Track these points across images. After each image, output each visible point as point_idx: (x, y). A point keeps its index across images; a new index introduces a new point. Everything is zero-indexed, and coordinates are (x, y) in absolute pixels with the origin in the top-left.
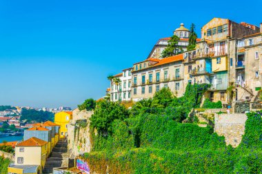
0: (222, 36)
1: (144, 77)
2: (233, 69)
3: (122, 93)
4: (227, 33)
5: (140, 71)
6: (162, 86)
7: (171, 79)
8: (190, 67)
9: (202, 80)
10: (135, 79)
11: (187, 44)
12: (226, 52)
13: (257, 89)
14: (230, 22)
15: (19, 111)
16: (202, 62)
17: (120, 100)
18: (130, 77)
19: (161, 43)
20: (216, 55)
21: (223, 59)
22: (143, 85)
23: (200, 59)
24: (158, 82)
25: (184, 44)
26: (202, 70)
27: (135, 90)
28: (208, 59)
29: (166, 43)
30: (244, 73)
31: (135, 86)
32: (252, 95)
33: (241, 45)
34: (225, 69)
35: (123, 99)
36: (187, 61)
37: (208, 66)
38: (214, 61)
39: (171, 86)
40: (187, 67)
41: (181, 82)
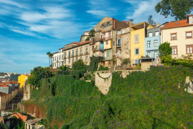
0: (109, 28)
1: (70, 53)
2: (115, 47)
3: (59, 63)
4: (112, 26)
5: (68, 49)
6: (79, 58)
7: (84, 54)
8: (93, 47)
9: (98, 54)
10: (65, 54)
12: (111, 37)
14: (113, 19)
15: (9, 75)
16: (98, 43)
18: (63, 54)
19: (85, 34)
20: (106, 39)
21: (109, 42)
22: (69, 57)
23: (98, 41)
24: (77, 56)
26: (98, 48)
27: (65, 61)
28: (102, 42)
29: (88, 34)
30: (120, 50)
31: (65, 58)
33: (119, 33)
34: (110, 48)
36: (92, 43)
37: (102, 45)
38: (105, 43)
39: (84, 58)
40: (91, 46)
41: (88, 56)
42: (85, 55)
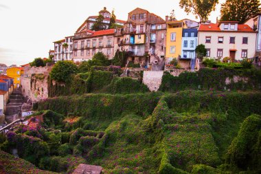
2: (148, 43)
3: (65, 55)
4: (145, 19)
5: (80, 39)
6: (97, 51)
8: (119, 39)
9: (127, 48)
10: (76, 45)
11: (109, 22)
12: (144, 31)
13: (162, 57)
16: (128, 36)
17: (63, 60)
18: (72, 43)
20: (137, 33)
21: (143, 36)
22: (82, 49)
23: (127, 34)
24: (94, 48)
25: (106, 22)
26: (127, 42)
28: (132, 35)
29: (94, 20)
30: (154, 46)
31: (76, 50)
32: (159, 61)
33: (154, 27)
34: (143, 43)
35: (65, 59)
37: (132, 39)
38: (136, 37)
40: (116, 38)
41: (112, 49)
42: (106, 47)
